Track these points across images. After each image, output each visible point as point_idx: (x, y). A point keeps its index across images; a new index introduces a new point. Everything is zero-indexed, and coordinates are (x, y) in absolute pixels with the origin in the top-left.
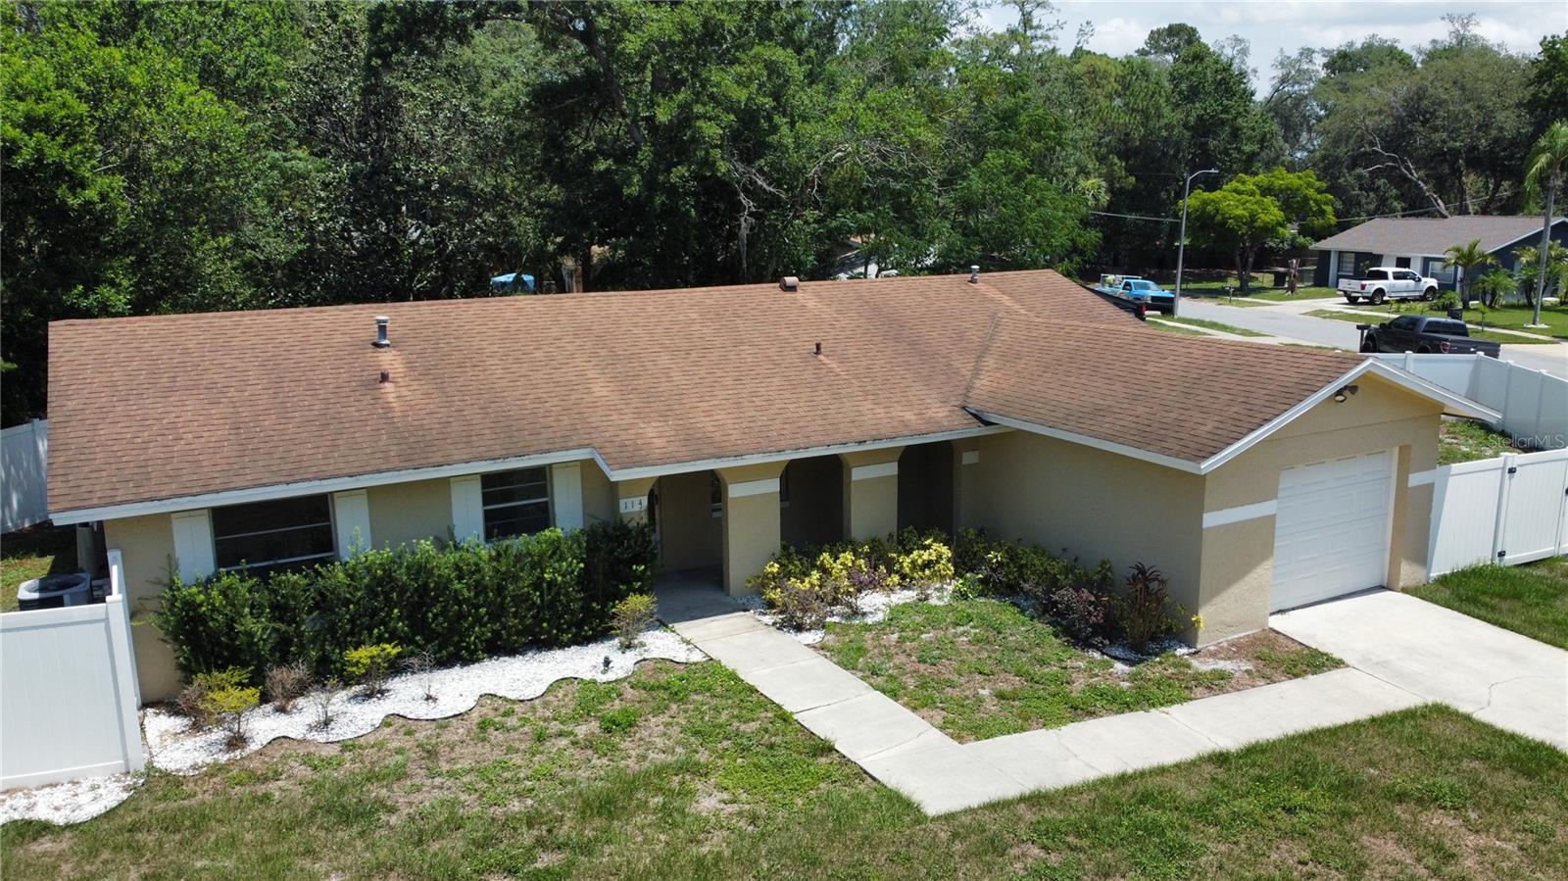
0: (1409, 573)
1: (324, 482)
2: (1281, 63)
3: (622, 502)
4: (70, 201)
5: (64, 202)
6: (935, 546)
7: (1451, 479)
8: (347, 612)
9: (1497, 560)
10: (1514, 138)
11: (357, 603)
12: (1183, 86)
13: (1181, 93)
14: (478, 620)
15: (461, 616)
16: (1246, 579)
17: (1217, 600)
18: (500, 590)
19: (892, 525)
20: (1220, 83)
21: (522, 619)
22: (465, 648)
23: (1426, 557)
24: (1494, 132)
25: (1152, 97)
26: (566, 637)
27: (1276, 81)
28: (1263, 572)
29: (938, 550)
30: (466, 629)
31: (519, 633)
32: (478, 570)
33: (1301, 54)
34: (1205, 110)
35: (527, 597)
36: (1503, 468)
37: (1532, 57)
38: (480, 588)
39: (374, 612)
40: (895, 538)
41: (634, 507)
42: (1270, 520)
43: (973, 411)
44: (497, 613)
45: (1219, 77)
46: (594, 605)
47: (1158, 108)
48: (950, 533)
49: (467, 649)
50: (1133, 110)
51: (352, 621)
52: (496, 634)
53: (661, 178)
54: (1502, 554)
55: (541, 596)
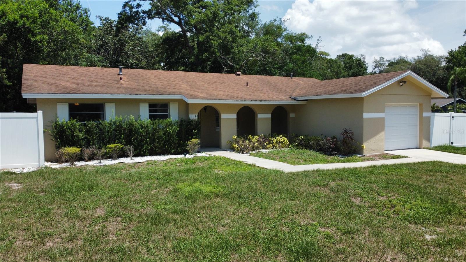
0: (425, 143)
1: (103, 95)
2: (375, 61)
3: (190, 115)
4: (32, 39)
5: (30, 39)
6: (283, 137)
7: (435, 117)
8: (108, 135)
9: (451, 144)
10: (443, 78)
11: (111, 132)
12: (348, 65)
13: (347, 67)
14: (147, 143)
15: (142, 140)
16: (377, 136)
17: (369, 141)
18: (154, 134)
19: (270, 132)
20: (358, 64)
21: (160, 144)
22: (142, 151)
23: (430, 139)
24: (437, 76)
25: (339, 68)
26: (173, 151)
27: (374, 66)
28: (381, 135)
29: (283, 139)
30: (143, 145)
31: (159, 148)
32: (147, 126)
33: (380, 59)
34: (354, 71)
35: (162, 137)
36: (450, 116)
37: (446, 56)
38: (147, 132)
39: (116, 136)
40: (271, 135)
41: (194, 117)
42: (383, 119)
43: (293, 98)
44: (153, 141)
45: (358, 63)
46: (181, 142)
47: (340, 71)
48: (287, 134)
49: (143, 151)
50: (333, 72)
51: (109, 138)
52: (152, 148)
53: (200, 57)
54: (452, 143)
55: (166, 138)
